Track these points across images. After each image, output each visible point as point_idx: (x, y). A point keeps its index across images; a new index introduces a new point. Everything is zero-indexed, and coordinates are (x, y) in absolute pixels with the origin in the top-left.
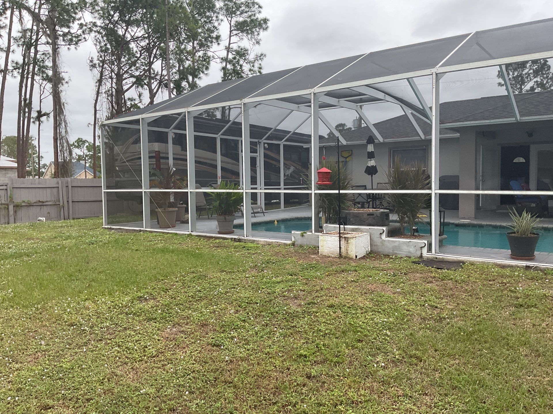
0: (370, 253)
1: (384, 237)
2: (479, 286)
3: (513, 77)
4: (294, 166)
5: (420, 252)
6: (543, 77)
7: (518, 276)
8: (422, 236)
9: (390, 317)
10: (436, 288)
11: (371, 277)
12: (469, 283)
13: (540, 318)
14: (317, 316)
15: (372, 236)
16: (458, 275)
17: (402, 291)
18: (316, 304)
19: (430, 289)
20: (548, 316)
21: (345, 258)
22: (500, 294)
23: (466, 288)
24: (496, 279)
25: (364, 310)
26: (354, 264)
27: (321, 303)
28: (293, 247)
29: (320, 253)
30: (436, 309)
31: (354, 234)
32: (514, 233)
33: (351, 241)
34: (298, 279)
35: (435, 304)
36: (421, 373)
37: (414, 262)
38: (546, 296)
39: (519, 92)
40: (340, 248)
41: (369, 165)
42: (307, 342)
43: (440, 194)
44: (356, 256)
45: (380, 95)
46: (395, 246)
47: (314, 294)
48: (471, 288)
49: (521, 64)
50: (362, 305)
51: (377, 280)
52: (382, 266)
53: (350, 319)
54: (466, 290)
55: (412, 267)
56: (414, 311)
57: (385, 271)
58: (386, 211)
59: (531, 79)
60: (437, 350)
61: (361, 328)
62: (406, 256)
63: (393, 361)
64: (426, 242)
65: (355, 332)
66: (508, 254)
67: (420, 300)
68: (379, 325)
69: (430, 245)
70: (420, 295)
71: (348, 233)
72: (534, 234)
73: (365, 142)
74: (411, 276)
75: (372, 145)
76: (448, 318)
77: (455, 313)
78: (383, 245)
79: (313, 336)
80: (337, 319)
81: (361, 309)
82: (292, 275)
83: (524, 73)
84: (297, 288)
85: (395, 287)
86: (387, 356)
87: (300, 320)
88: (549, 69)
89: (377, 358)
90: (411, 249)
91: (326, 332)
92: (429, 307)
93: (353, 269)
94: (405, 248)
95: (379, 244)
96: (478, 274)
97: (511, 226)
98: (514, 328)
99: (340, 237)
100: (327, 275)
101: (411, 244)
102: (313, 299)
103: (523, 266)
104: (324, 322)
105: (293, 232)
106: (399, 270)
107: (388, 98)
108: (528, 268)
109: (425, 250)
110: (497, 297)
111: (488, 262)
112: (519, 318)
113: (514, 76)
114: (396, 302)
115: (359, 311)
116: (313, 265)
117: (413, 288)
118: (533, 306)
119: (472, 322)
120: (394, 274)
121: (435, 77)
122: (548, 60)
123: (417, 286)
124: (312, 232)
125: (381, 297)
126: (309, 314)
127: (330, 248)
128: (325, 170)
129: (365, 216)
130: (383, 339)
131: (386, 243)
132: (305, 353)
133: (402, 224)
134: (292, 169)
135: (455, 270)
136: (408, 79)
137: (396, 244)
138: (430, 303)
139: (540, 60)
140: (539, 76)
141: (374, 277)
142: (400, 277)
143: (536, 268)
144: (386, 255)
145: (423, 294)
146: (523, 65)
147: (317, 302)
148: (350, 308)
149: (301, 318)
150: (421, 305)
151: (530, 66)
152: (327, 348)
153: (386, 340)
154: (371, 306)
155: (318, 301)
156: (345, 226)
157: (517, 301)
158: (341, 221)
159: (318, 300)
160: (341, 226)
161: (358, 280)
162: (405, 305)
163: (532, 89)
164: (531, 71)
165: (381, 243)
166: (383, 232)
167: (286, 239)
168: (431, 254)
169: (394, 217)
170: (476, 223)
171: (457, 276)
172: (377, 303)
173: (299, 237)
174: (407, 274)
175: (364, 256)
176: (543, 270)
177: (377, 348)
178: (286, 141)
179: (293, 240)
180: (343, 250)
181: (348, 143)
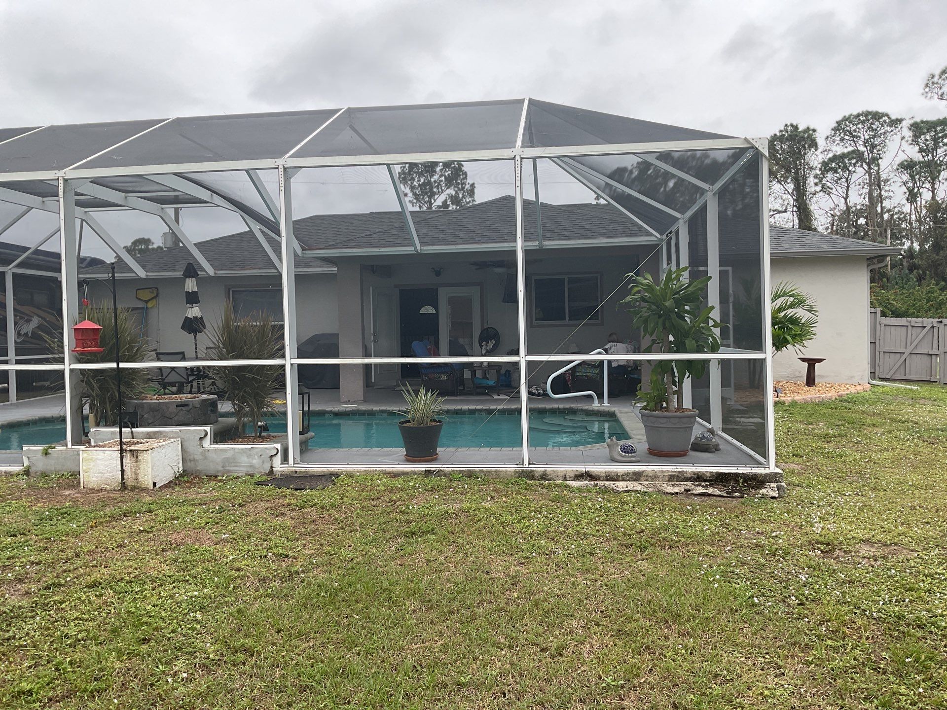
0: (182, 475)
1: (207, 443)
2: (356, 510)
3: (419, 185)
4: (39, 316)
5: (269, 465)
6: (458, 188)
7: (414, 488)
8: (275, 437)
9: (205, 587)
10: (289, 523)
11: (177, 518)
12: (342, 507)
13: (438, 549)
14: (62, 609)
15: (186, 444)
16: (326, 496)
17: (232, 536)
18: (64, 586)
19: (278, 527)
20: (448, 543)
21: (134, 488)
22: (386, 518)
23: (336, 516)
24: (383, 496)
25: (159, 582)
26: (148, 499)
27: (75, 582)
28: (25, 477)
29: (82, 484)
30: (286, 559)
31: (152, 443)
32: (409, 422)
33: (145, 457)
34: (27, 541)
35: (285, 552)
36: (251, 677)
37: (258, 483)
38: (448, 513)
39: (428, 208)
40: (123, 471)
41: (189, 316)
42: (36, 665)
43: (299, 366)
44: (154, 484)
45: (204, 194)
46: (227, 458)
47: (59, 568)
48: (344, 516)
49: (429, 166)
50: (154, 573)
51: (189, 524)
52: (199, 496)
53: (130, 603)
54: (336, 519)
55: (254, 492)
56: (247, 569)
57: (205, 504)
58: (212, 396)
59: (442, 190)
60: (281, 630)
61: (150, 617)
62: (246, 474)
63: (204, 665)
64: (279, 446)
65: (137, 626)
66: (402, 455)
67: (261, 548)
68: (184, 606)
69: (285, 451)
70: (261, 539)
71: (138, 443)
72: (435, 421)
73: (179, 274)
74: (251, 507)
75: (194, 279)
76: (303, 571)
77: (314, 561)
78: (206, 458)
79: (50, 650)
80: (104, 607)
81: (153, 581)
82: (15, 536)
83: (432, 180)
84: (23, 559)
85: (220, 532)
86: (194, 658)
87: (25, 622)
88: (466, 178)
89: (176, 665)
90: (254, 461)
91: (79, 637)
92: (274, 558)
93: (145, 508)
94: (244, 460)
95: (198, 457)
96: (357, 491)
97: (403, 412)
98: (400, 571)
99: (122, 451)
100: (92, 527)
101: (255, 451)
102: (58, 577)
103: (422, 471)
104: (76, 618)
105: (25, 448)
106: (230, 500)
107: (217, 200)
108: (428, 473)
109: (277, 460)
110: (380, 525)
111: (373, 471)
112: (409, 554)
113: (421, 183)
114: (218, 558)
115: (149, 586)
116: (64, 510)
117: (251, 529)
118: (429, 532)
119: (340, 572)
120: (221, 508)
121: (282, 173)
122: (462, 163)
123: (258, 525)
124: (66, 445)
125: (192, 552)
126: (45, 607)
127: (102, 473)
128: (88, 325)
129: (173, 408)
130: (189, 629)
131: (210, 455)
132: (28, 687)
133: (239, 420)
134: (35, 322)
135: (322, 489)
136: (247, 171)
137: (229, 455)
138: (275, 550)
139: (453, 162)
140: (452, 187)
141: (183, 519)
142: (232, 512)
143: (439, 473)
144: (211, 476)
145: (267, 536)
146: (430, 168)
147: (66, 582)
148: (132, 582)
149: (27, 620)
150: (261, 556)
151: (441, 170)
152: (78, 667)
153: (193, 629)
154: (172, 573)
155: (68, 579)
156: (134, 430)
157: (409, 527)
158: (126, 420)
159: (67, 577)
160: (123, 430)
161: (152, 527)
162: (233, 561)
163: (445, 205)
164: (443, 178)
165: (202, 454)
166: (206, 435)
167: (11, 463)
168: (287, 465)
169: (225, 407)
170: (364, 409)
171: (324, 498)
172: (184, 566)
173: (39, 456)
174: (243, 505)
175: (171, 482)
176: (447, 475)
177: (176, 648)
178: (18, 266)
179: (26, 463)
180: (128, 474)
181: (150, 274)
